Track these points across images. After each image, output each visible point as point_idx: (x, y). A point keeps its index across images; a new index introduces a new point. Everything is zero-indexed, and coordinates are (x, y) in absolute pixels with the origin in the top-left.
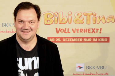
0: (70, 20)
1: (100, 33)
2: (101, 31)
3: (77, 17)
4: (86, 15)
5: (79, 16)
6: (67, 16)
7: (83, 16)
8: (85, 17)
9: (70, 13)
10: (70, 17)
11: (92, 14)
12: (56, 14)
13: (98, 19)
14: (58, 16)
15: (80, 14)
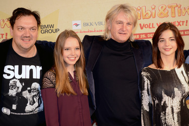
0: (153, 15)
1: (186, 25)
2: (187, 23)
3: (162, 10)
4: (171, 7)
5: (164, 8)
6: (151, 10)
7: (167, 8)
8: (170, 10)
9: (153, 7)
10: (154, 11)
11: (177, 6)
12: (139, 8)
13: (183, 10)
14: (141, 11)
15: (164, 7)
